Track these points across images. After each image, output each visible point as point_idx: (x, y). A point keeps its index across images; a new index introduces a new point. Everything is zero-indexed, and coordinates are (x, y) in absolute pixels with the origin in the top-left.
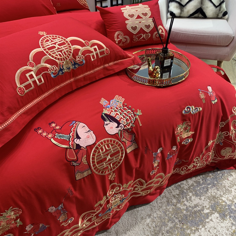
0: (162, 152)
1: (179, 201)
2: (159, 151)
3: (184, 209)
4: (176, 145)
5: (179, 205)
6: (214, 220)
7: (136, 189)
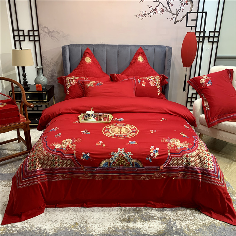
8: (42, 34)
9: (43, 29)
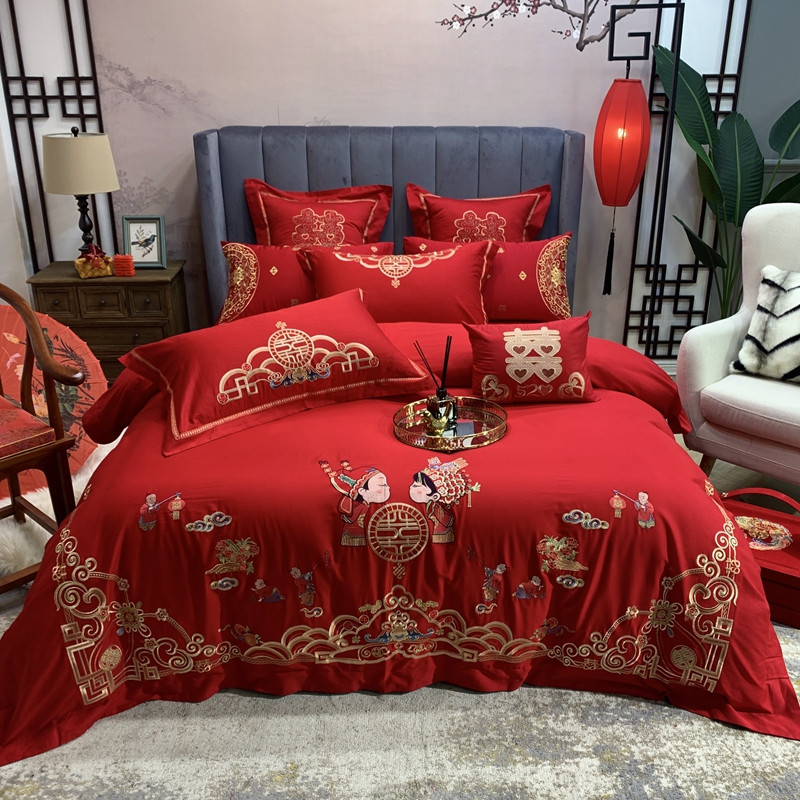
0: (505, 575)
1: (538, 714)
2: (499, 571)
3: (537, 728)
4: (539, 574)
5: (532, 719)
6: (581, 765)
7: (451, 635)
8: (106, 93)
9: (112, 75)
